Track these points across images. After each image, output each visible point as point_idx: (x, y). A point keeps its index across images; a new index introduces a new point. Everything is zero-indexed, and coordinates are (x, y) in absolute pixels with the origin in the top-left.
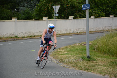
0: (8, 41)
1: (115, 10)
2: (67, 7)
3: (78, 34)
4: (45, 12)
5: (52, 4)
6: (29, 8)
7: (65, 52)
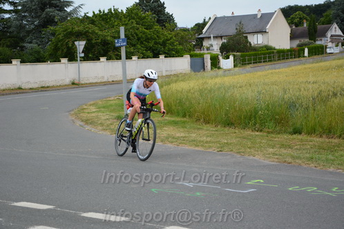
0: (6, 94)
1: (166, 48)
2: (96, 43)
3: (113, 83)
4: (63, 51)
5: (73, 38)
6: (39, 45)
7: (93, 109)
